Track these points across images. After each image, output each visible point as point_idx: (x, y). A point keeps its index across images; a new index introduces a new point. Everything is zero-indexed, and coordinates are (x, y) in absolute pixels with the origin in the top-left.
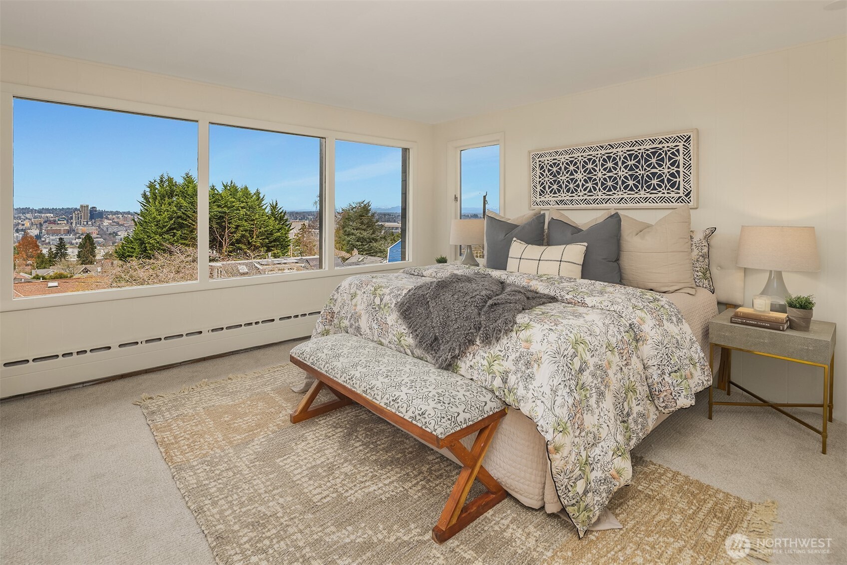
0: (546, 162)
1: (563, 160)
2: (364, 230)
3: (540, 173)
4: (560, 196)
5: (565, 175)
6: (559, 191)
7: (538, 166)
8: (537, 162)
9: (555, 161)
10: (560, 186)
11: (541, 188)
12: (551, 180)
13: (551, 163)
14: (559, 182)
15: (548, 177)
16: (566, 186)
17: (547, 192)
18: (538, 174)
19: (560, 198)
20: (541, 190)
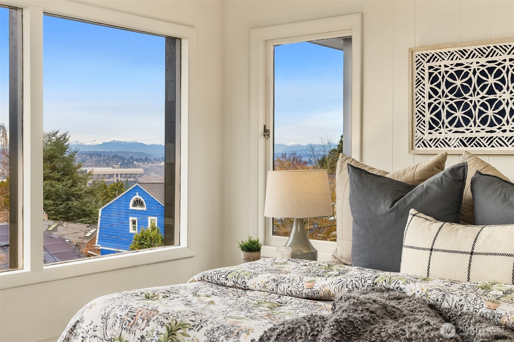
0: (443, 69)
1: (474, 66)
2: (58, 180)
3: (431, 88)
4: (468, 130)
5: (478, 94)
6: (467, 122)
7: (426, 76)
8: (426, 69)
9: (459, 68)
10: (470, 113)
11: (432, 116)
12: (451, 102)
13: (452, 71)
14: (467, 106)
15: (447, 96)
16: (481, 113)
17: (443, 123)
18: (427, 90)
19: (468, 135)
20: (431, 118)
